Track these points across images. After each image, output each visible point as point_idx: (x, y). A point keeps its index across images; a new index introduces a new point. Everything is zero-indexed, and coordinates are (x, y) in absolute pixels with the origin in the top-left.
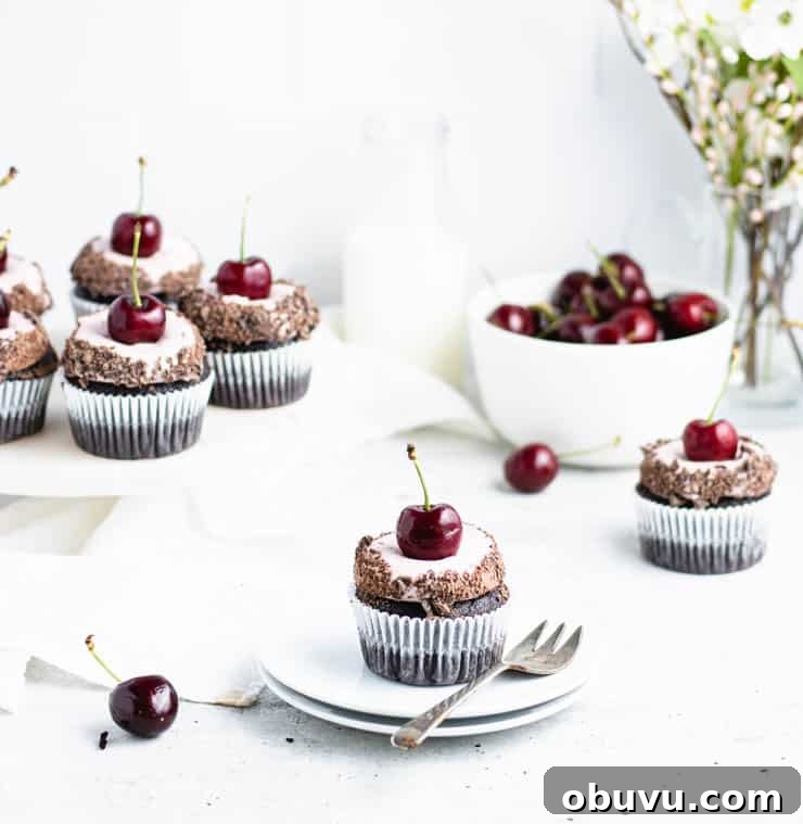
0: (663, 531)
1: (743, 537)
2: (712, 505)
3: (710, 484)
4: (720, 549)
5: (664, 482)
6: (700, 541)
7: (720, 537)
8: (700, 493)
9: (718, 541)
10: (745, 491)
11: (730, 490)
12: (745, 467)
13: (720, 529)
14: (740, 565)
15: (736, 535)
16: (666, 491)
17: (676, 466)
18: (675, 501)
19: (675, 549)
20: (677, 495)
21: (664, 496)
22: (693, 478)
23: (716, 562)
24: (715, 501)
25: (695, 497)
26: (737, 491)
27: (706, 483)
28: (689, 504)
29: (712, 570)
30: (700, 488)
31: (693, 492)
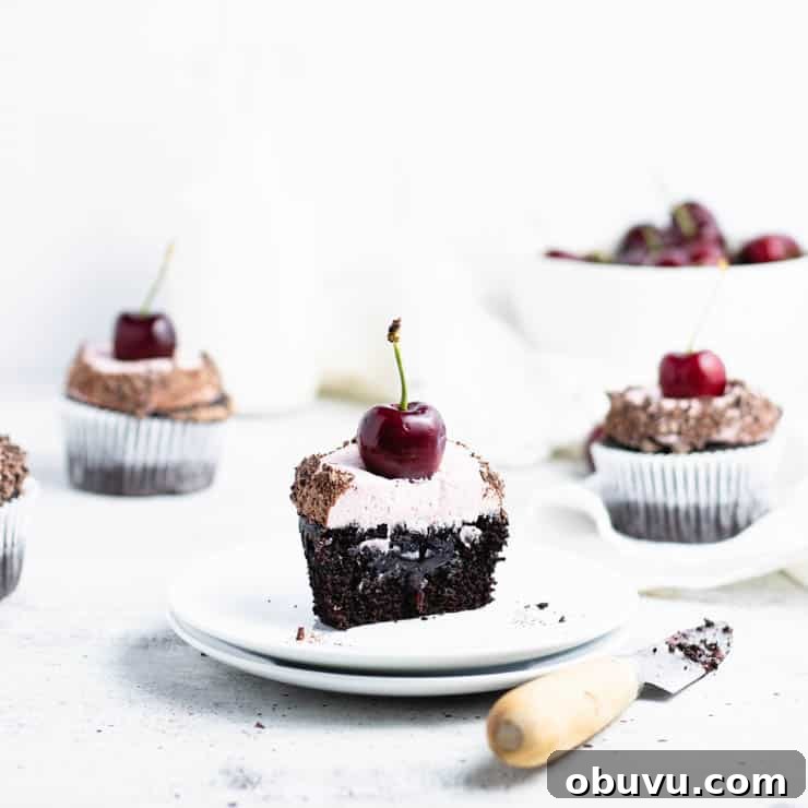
0: (635, 489)
1: (738, 494)
2: (694, 449)
3: (692, 422)
4: (708, 509)
5: (633, 425)
6: (682, 499)
7: (708, 491)
8: (679, 433)
9: (705, 500)
10: (738, 435)
11: (718, 431)
12: (737, 403)
13: (708, 482)
14: (735, 530)
15: (729, 490)
16: (635, 436)
17: (647, 403)
18: (648, 445)
19: (651, 512)
20: (652, 439)
21: (633, 443)
22: (670, 415)
23: (704, 526)
24: (700, 444)
25: (672, 439)
26: (727, 434)
27: (687, 420)
28: (666, 449)
29: (698, 537)
30: (680, 427)
31: (670, 433)
